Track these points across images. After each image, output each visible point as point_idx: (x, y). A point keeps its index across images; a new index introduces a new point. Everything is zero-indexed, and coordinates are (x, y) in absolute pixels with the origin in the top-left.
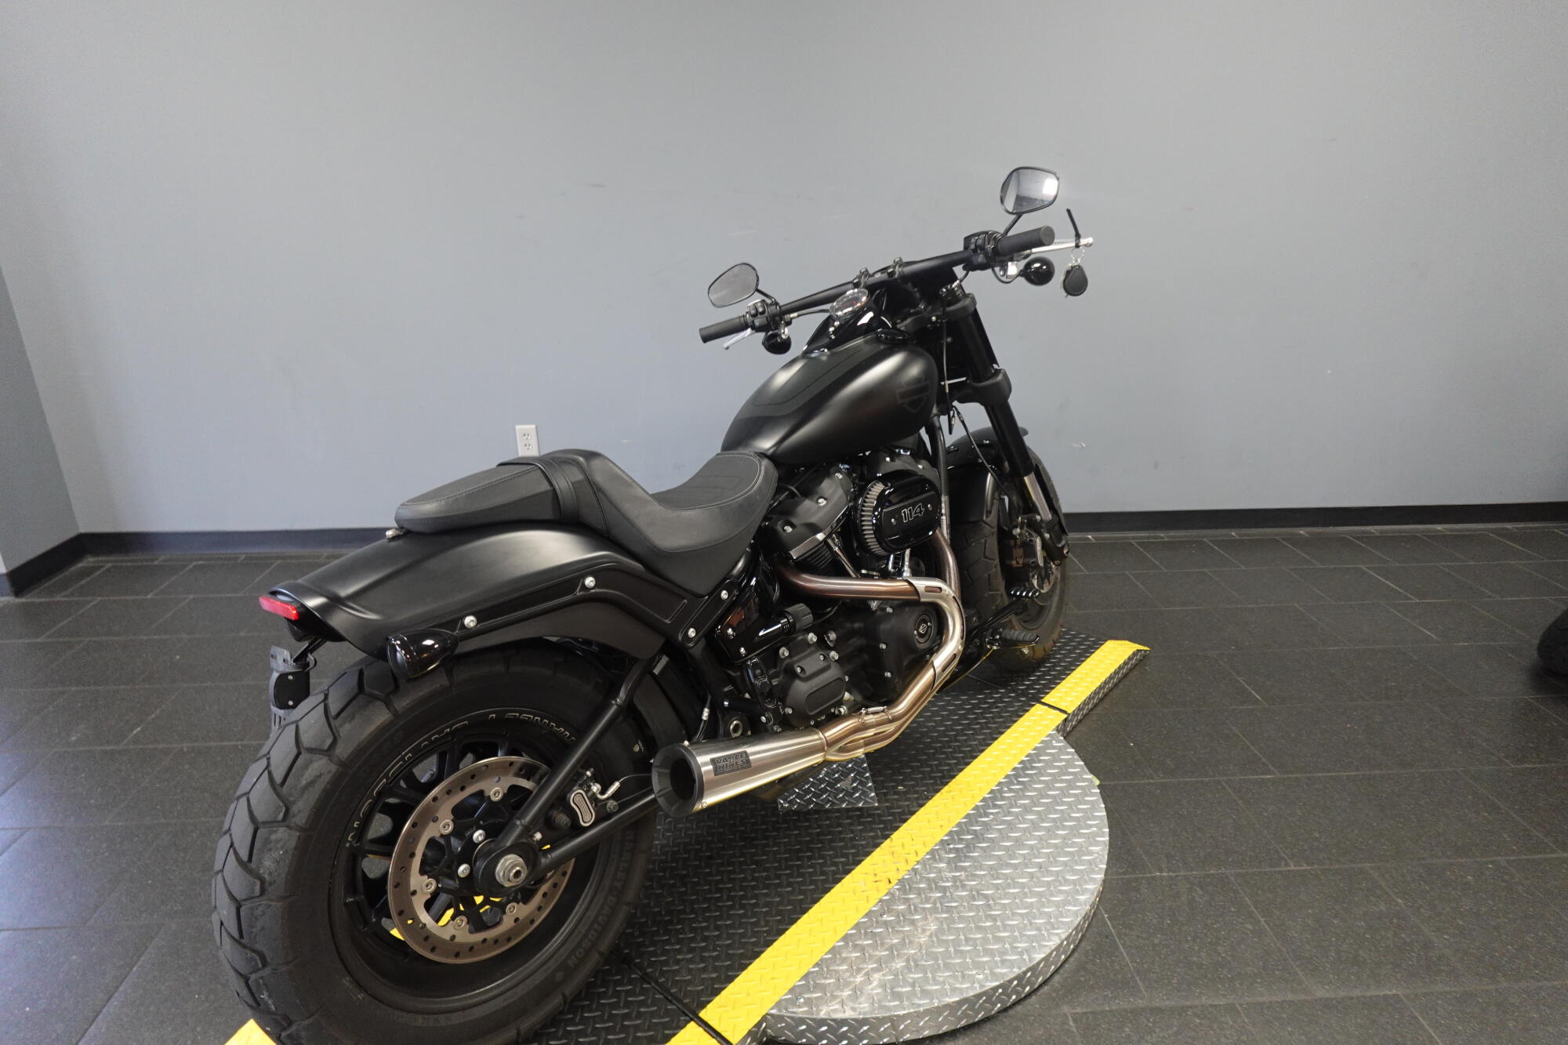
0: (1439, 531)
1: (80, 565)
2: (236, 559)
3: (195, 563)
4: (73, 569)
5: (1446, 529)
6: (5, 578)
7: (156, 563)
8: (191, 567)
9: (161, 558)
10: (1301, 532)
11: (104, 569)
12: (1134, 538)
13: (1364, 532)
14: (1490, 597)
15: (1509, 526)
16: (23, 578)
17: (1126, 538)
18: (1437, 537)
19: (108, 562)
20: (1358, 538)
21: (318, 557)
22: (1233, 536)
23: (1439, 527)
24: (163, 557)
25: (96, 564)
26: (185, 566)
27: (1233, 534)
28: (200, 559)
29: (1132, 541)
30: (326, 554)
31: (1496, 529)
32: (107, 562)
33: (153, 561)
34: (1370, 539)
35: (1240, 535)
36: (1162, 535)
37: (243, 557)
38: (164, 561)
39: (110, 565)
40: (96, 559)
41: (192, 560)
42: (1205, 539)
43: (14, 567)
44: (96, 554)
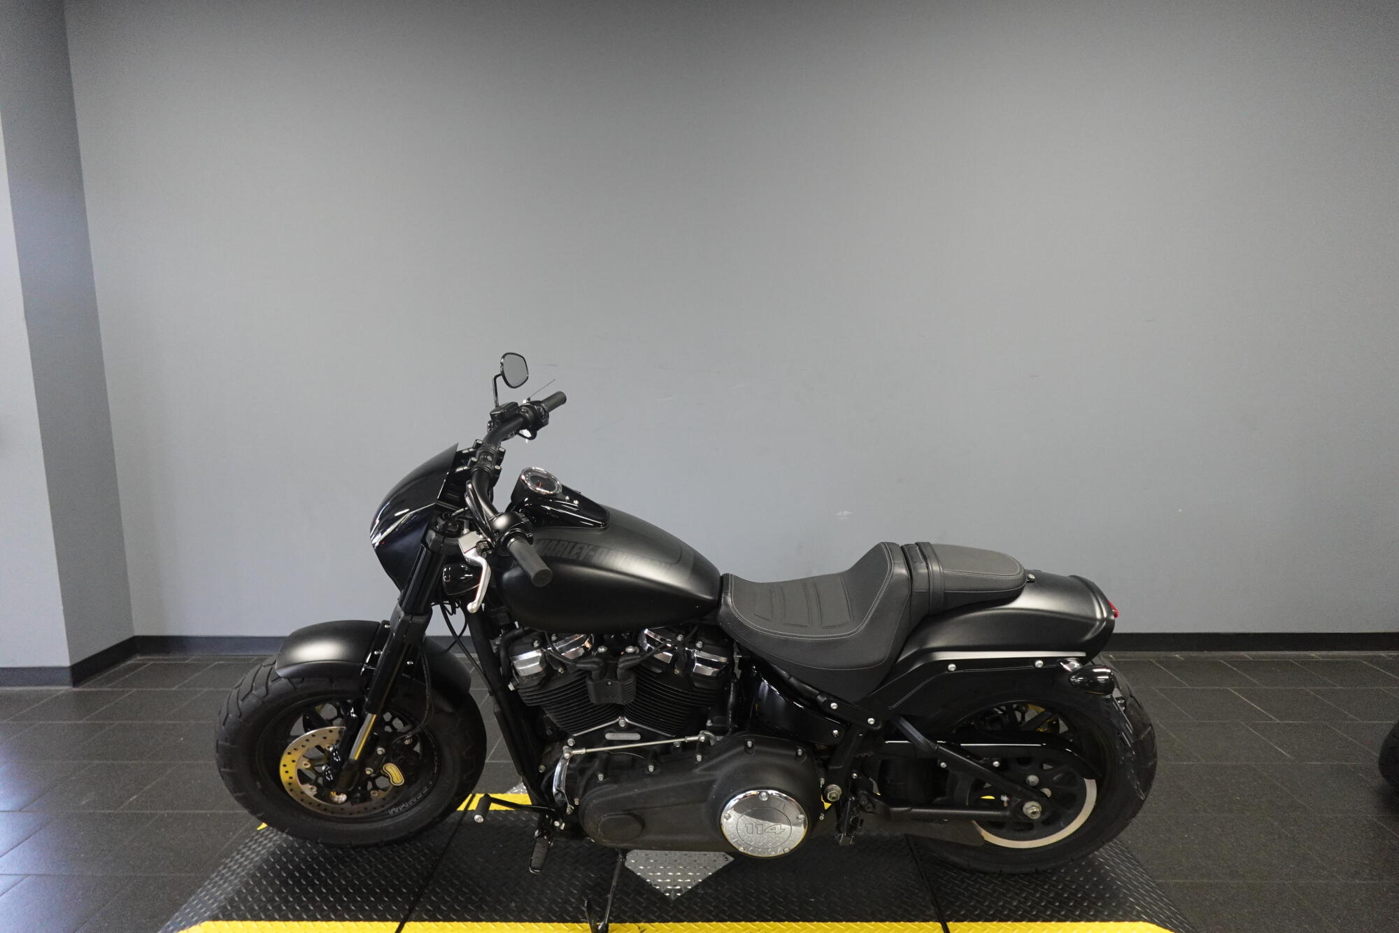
0: (1313, 657)
1: (129, 662)
3: (216, 663)
4: (122, 665)
5: (1320, 656)
6: (68, 670)
7: (186, 662)
8: (213, 665)
11: (148, 665)
13: (1238, 657)
14: (1352, 720)
15: (1383, 654)
16: (83, 671)
18: (1307, 663)
19: (150, 660)
20: (1230, 663)
23: (1313, 654)
24: (192, 658)
25: (141, 662)
26: (208, 665)
28: (223, 660)
31: (1364, 657)
33: (184, 659)
34: (1243, 664)
37: (256, 658)
38: (194, 660)
39: (152, 662)
40: (143, 658)
41: (215, 660)
43: (78, 660)
44: (143, 654)
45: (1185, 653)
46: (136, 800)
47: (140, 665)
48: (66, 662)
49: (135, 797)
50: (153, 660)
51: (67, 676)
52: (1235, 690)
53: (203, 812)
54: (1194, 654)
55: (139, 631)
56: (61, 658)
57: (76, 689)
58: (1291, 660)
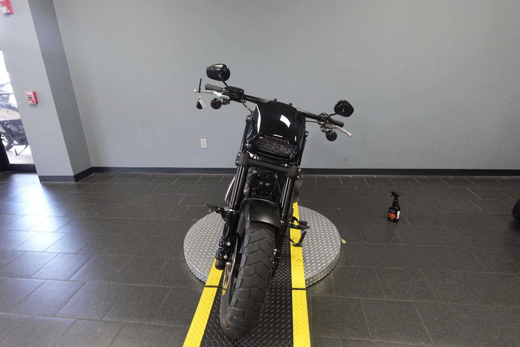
1: (92, 175)
2: (129, 175)
3: (118, 176)
4: (89, 176)
5: (507, 178)
6: (73, 177)
7: (109, 175)
9: (110, 174)
10: (451, 177)
11: (97, 176)
12: (390, 177)
13: (474, 178)
16: (78, 177)
17: (387, 177)
18: (500, 180)
21: (149, 175)
22: (425, 178)
23: (504, 177)
24: (111, 174)
26: (116, 176)
27: (425, 177)
28: (120, 175)
29: (389, 178)
30: (151, 174)
32: (98, 174)
35: (427, 177)
36: (400, 177)
37: (131, 174)
39: (98, 175)
40: (95, 174)
42: (415, 178)
43: (75, 174)
44: (95, 172)
45: (455, 177)
46: (98, 214)
47: (94, 176)
48: (73, 175)
49: (98, 213)
50: (99, 174)
51: (73, 178)
52: (469, 189)
53: (118, 218)
54: (458, 177)
55: (94, 165)
56: (71, 173)
57: (76, 183)
58: (494, 179)
